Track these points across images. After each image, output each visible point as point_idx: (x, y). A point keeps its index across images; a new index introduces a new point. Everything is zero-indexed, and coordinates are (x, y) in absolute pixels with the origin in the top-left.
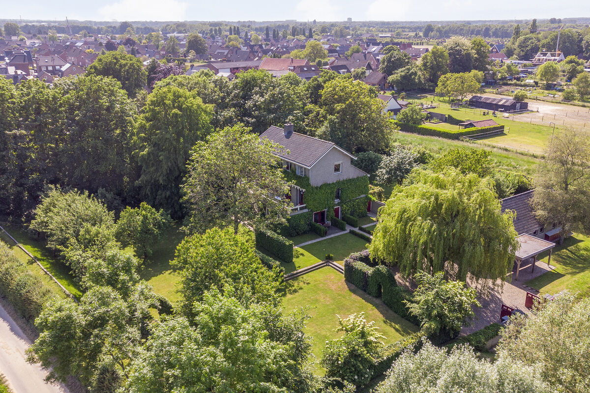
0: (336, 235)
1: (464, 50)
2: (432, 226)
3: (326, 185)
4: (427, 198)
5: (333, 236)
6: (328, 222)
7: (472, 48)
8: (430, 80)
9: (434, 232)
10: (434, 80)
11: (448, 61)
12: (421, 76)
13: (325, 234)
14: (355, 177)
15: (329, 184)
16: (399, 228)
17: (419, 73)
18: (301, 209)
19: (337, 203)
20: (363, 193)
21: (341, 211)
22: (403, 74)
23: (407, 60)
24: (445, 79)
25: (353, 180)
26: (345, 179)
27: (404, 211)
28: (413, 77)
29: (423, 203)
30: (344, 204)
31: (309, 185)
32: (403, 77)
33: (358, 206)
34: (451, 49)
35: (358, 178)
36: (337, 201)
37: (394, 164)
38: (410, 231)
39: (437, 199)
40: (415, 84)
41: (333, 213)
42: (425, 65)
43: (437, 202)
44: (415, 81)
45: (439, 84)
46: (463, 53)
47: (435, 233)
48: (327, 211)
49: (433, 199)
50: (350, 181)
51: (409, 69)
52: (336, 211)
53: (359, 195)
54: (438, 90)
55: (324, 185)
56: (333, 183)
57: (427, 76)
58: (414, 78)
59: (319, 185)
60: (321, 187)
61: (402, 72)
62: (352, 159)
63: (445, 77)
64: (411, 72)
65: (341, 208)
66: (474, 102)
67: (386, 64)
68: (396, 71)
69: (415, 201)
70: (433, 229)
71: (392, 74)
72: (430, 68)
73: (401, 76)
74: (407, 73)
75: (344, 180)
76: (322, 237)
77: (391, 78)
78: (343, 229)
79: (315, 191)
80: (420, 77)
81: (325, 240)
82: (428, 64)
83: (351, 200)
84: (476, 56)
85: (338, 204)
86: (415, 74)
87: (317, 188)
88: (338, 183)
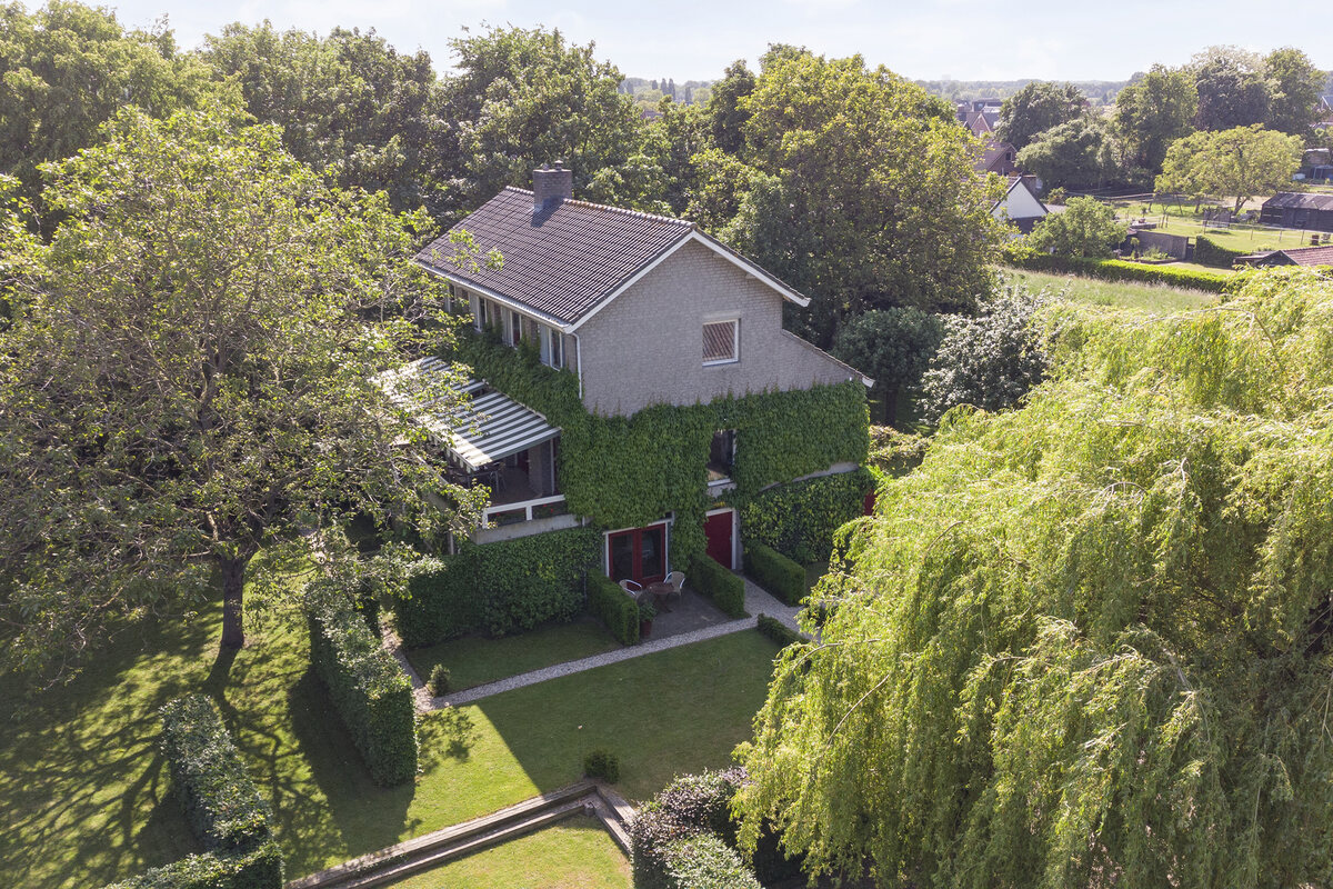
0: (695, 637)
1: (1245, 77)
2: (1161, 701)
3: (660, 413)
4: (1130, 472)
5: (675, 641)
6: (675, 579)
7: (1268, 76)
8: (1139, 161)
9: (1182, 754)
10: (1150, 159)
11: (1195, 107)
12: (1116, 148)
13: (644, 632)
14: (805, 385)
15: (679, 410)
16: (915, 683)
17: (1107, 139)
18: (540, 513)
19: (717, 493)
20: (840, 458)
21: (740, 531)
22: (1060, 140)
23: (1074, 107)
24: (1187, 150)
25: (795, 396)
26: (755, 390)
27: (956, 565)
28: (1088, 149)
29: (1093, 512)
30: (754, 499)
31: (574, 405)
32: (1060, 150)
33: (817, 509)
34: (1205, 74)
35: (816, 392)
36: (717, 482)
37: (988, 348)
38: (983, 725)
39: (1209, 481)
40: (1097, 170)
41: (699, 542)
42: (1125, 118)
43: (1212, 507)
44: (1094, 161)
45: (1168, 165)
46: (1242, 84)
47: (1194, 768)
48: (675, 529)
49: (1175, 483)
50: (775, 402)
51: (1077, 128)
52: (719, 528)
53: (824, 466)
54: (1162, 182)
55: (650, 411)
56: (698, 408)
57: (1131, 149)
58: (1093, 153)
59: (629, 411)
60: (637, 421)
61: (1057, 134)
62: (788, 306)
63: (1186, 145)
64: (1082, 134)
65: (740, 518)
66: (1279, 211)
67: (1012, 116)
68: (1040, 134)
69: (1038, 492)
70: (1172, 729)
71: (1027, 142)
72: (1141, 127)
73: (1055, 147)
74: (1074, 137)
75: (749, 396)
76: (624, 645)
77: (1023, 155)
78: (734, 611)
79: (605, 435)
80: (1108, 152)
81: (631, 662)
82: (1135, 115)
83: (783, 484)
84: (1281, 95)
85: (727, 497)
86: (1097, 140)
87: (615, 423)
88: (723, 406)
